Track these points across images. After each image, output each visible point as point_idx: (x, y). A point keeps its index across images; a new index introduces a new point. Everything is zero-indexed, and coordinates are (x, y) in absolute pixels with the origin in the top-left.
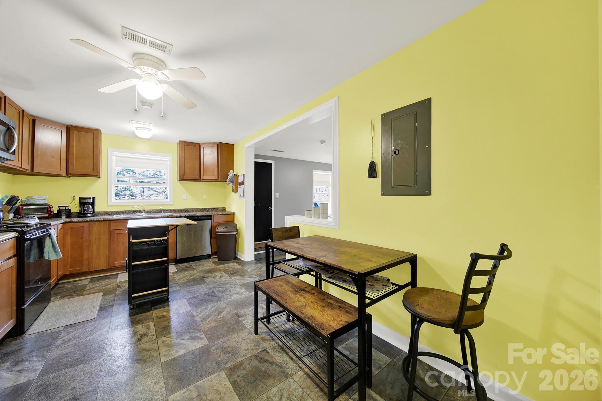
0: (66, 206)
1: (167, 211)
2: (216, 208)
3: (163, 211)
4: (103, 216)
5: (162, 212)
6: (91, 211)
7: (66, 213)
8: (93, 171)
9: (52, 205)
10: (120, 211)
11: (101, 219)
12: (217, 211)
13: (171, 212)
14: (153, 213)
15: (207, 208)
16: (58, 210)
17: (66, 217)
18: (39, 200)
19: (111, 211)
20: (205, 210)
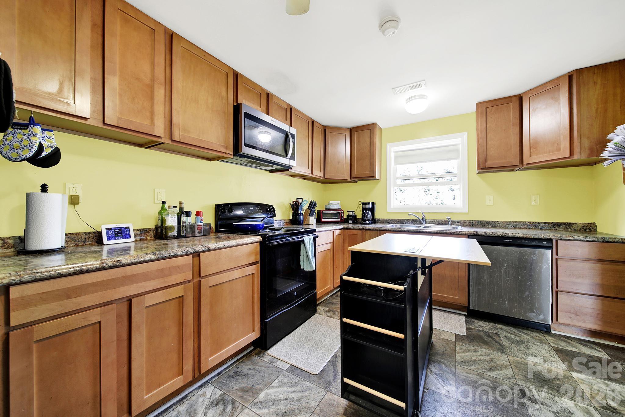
0: (352, 212)
1: (458, 222)
2: (565, 224)
3: (452, 222)
4: (382, 224)
5: (449, 224)
6: (370, 218)
7: (352, 218)
8: (370, 172)
9: (343, 210)
10: (398, 219)
11: (372, 228)
12: (567, 231)
13: (465, 224)
14: (437, 224)
15: (539, 223)
16: (347, 215)
17: (352, 223)
18: (334, 205)
19: (390, 219)
20: (535, 226)
